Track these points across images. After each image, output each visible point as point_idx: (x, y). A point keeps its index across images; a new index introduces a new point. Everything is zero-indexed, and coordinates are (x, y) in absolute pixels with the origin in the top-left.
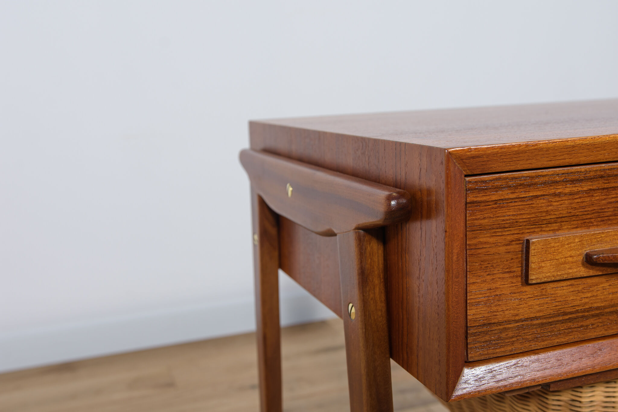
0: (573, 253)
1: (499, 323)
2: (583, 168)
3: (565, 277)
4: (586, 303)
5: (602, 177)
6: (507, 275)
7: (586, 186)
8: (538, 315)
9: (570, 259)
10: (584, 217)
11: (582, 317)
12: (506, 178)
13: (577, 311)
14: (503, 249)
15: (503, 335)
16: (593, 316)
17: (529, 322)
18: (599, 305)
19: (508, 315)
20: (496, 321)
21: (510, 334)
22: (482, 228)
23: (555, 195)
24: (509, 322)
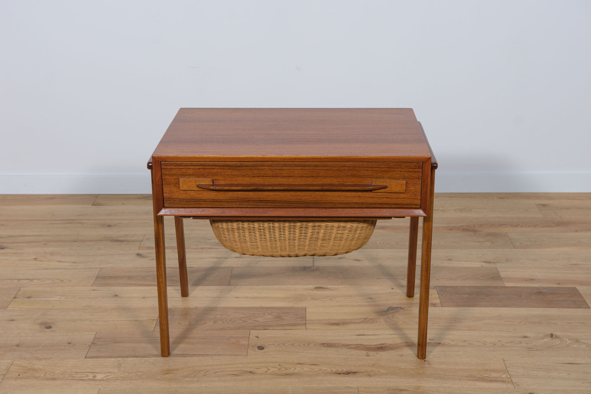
0: (193, 184)
1: (174, 199)
2: (196, 163)
3: (191, 190)
4: (200, 197)
5: (202, 165)
6: (175, 187)
7: (198, 167)
8: (185, 198)
10: (198, 175)
11: (199, 201)
12: (173, 163)
13: (197, 199)
14: (173, 180)
15: (175, 202)
16: (203, 201)
17: (182, 200)
18: (204, 198)
19: (176, 197)
20: (172, 198)
21: (177, 202)
22: (166, 175)
23: (188, 168)
24: (176, 199)
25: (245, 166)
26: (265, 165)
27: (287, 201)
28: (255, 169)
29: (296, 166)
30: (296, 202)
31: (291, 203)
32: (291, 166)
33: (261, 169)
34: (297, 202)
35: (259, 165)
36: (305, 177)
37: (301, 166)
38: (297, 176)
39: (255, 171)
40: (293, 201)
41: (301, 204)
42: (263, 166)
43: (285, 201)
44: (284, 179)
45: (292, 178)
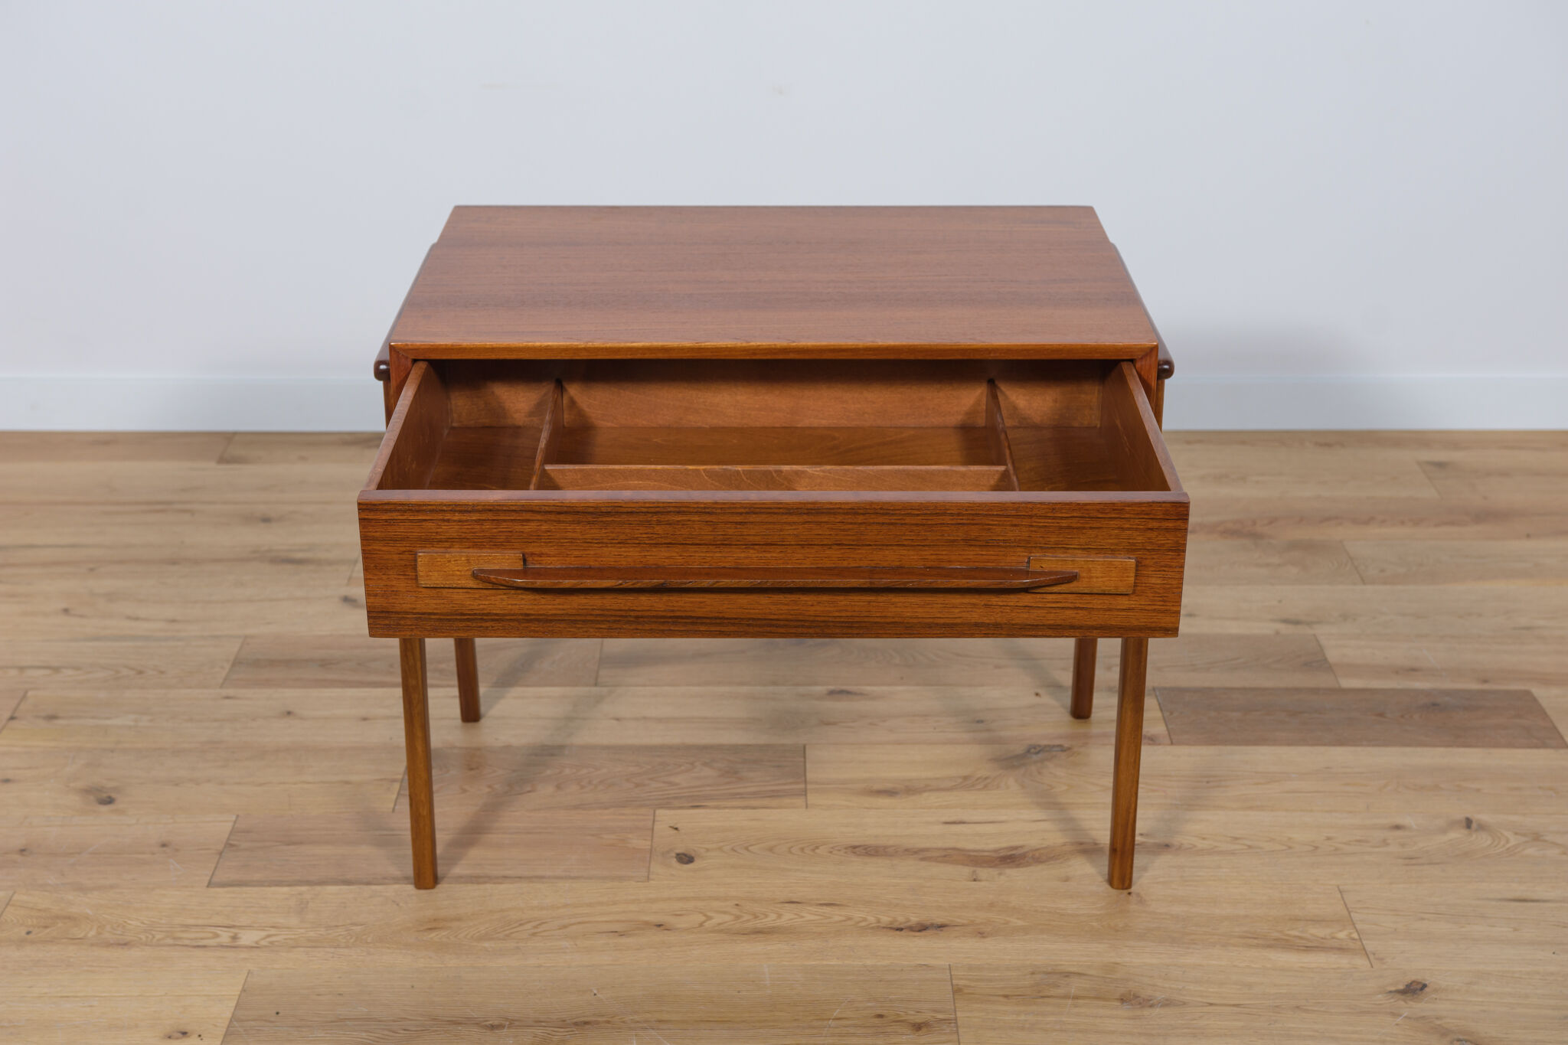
0: (460, 568)
1: (397, 613)
3: (454, 586)
4: (484, 609)
5: (490, 510)
6: (402, 577)
7: (475, 517)
8: (435, 611)
9: (458, 573)
10: (476, 540)
11: (481, 619)
13: (475, 614)
14: (396, 557)
15: (402, 622)
16: (493, 620)
17: (426, 616)
18: (498, 612)
19: (406, 607)
20: (394, 610)
21: (409, 623)
23: (444, 520)
24: (407, 613)
25: (628, 513)
26: (691, 510)
27: (759, 619)
28: (659, 523)
29: (790, 514)
30: (787, 623)
31: (773, 626)
32: (775, 513)
33: (678, 521)
34: (792, 623)
35: (672, 509)
36: (818, 545)
37: (806, 511)
38: (793, 543)
39: (658, 528)
40: (778, 620)
41: (803, 626)
42: (684, 512)
43: (753, 619)
44: (751, 551)
45: (778, 551)
